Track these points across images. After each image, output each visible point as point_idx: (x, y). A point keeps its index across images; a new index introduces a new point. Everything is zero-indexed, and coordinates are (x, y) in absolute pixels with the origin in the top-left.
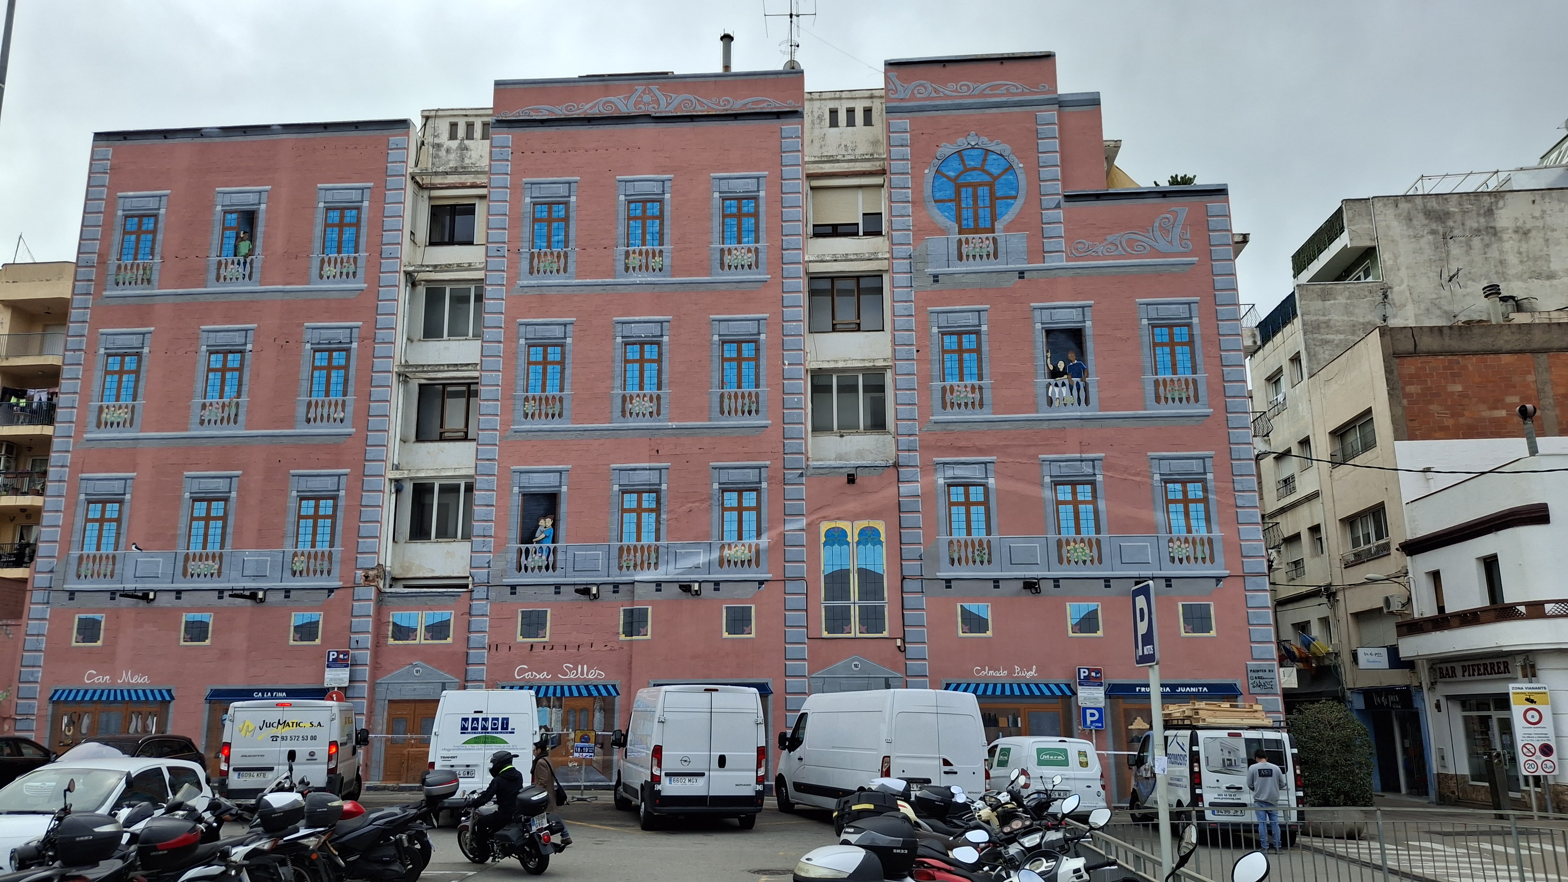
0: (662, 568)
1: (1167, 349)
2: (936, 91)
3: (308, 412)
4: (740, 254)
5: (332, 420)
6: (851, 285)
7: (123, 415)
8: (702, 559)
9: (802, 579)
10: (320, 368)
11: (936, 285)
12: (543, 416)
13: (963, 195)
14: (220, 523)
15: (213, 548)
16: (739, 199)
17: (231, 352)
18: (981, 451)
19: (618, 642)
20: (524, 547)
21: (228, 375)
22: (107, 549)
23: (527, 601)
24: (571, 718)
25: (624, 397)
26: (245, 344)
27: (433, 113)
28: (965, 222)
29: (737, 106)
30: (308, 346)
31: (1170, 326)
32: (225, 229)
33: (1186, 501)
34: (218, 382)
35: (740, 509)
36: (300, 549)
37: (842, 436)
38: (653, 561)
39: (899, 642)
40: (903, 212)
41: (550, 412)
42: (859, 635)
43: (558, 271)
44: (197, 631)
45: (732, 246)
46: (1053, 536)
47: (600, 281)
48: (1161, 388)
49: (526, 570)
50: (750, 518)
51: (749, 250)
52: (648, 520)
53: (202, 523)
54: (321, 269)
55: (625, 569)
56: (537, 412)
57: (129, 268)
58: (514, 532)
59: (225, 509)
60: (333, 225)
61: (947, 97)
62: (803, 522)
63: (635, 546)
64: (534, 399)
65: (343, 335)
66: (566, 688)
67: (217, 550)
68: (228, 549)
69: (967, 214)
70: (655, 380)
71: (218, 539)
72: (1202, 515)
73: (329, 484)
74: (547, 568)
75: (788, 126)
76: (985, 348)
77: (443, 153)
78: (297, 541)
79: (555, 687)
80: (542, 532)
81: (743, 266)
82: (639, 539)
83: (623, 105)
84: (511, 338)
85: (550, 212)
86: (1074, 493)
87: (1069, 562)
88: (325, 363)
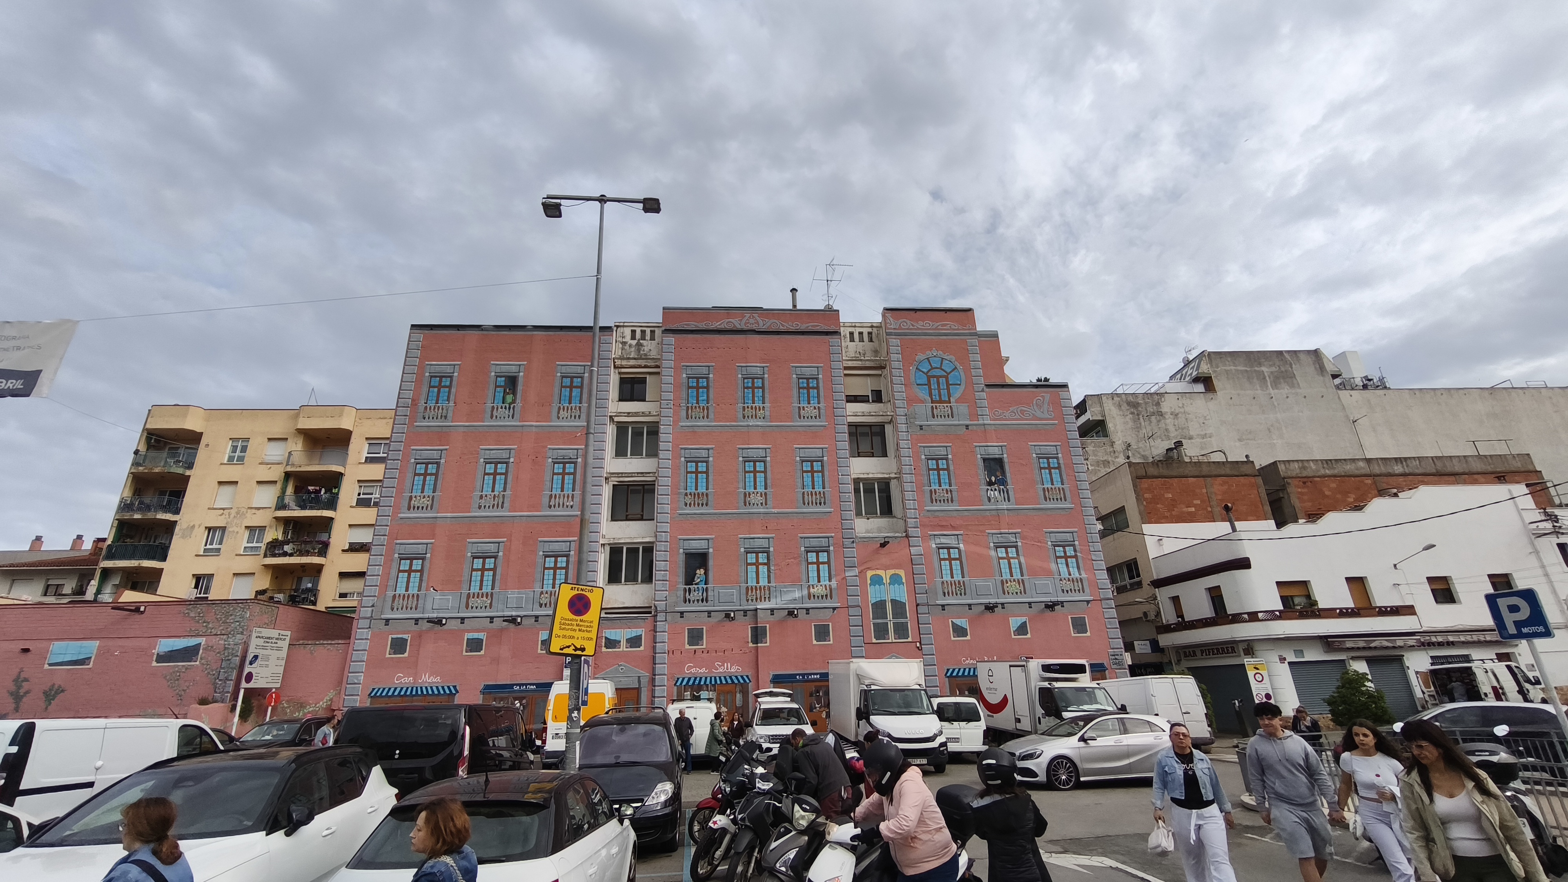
0: (773, 600)
1: (1047, 471)
2: (912, 325)
3: (550, 501)
4: (810, 410)
5: (565, 506)
6: (867, 430)
7: (426, 502)
8: (797, 595)
9: (858, 606)
10: (558, 474)
11: (921, 431)
12: (696, 505)
13: (932, 382)
14: (491, 573)
15: (487, 589)
16: (808, 379)
17: (500, 463)
18: (953, 528)
19: (748, 648)
20: (687, 587)
21: (498, 477)
22: (413, 590)
23: (692, 622)
24: (722, 698)
25: (745, 493)
26: (509, 458)
27: (622, 324)
28: (934, 397)
29: (803, 327)
30: (550, 460)
31: (1048, 458)
32: (496, 387)
33: (1066, 557)
34: (491, 482)
35: (818, 563)
36: (545, 589)
37: (868, 519)
38: (767, 596)
39: (918, 644)
40: (900, 390)
41: (701, 502)
42: (894, 641)
43: (703, 417)
44: (475, 645)
45: (805, 405)
46: (999, 578)
47: (728, 424)
48: (1047, 492)
49: (689, 602)
50: (824, 568)
51: (815, 408)
52: (763, 570)
53: (479, 573)
54: (559, 413)
55: (750, 601)
56: (692, 503)
57: (432, 408)
58: (681, 578)
59: (495, 563)
60: (566, 387)
61: (918, 329)
62: (856, 571)
63: (756, 587)
64: (691, 494)
65: (572, 454)
66: (718, 678)
67: (489, 590)
68: (497, 590)
69: (935, 392)
70: (763, 484)
71: (490, 583)
72: (1075, 565)
73: (564, 547)
74: (702, 601)
75: (833, 340)
76: (952, 468)
77: (627, 347)
78: (543, 584)
79: (711, 678)
80: (698, 578)
81: (812, 417)
82: (758, 582)
83: (737, 324)
84: (676, 457)
85: (698, 382)
86: (1007, 553)
87: (1008, 593)
88: (561, 471)
